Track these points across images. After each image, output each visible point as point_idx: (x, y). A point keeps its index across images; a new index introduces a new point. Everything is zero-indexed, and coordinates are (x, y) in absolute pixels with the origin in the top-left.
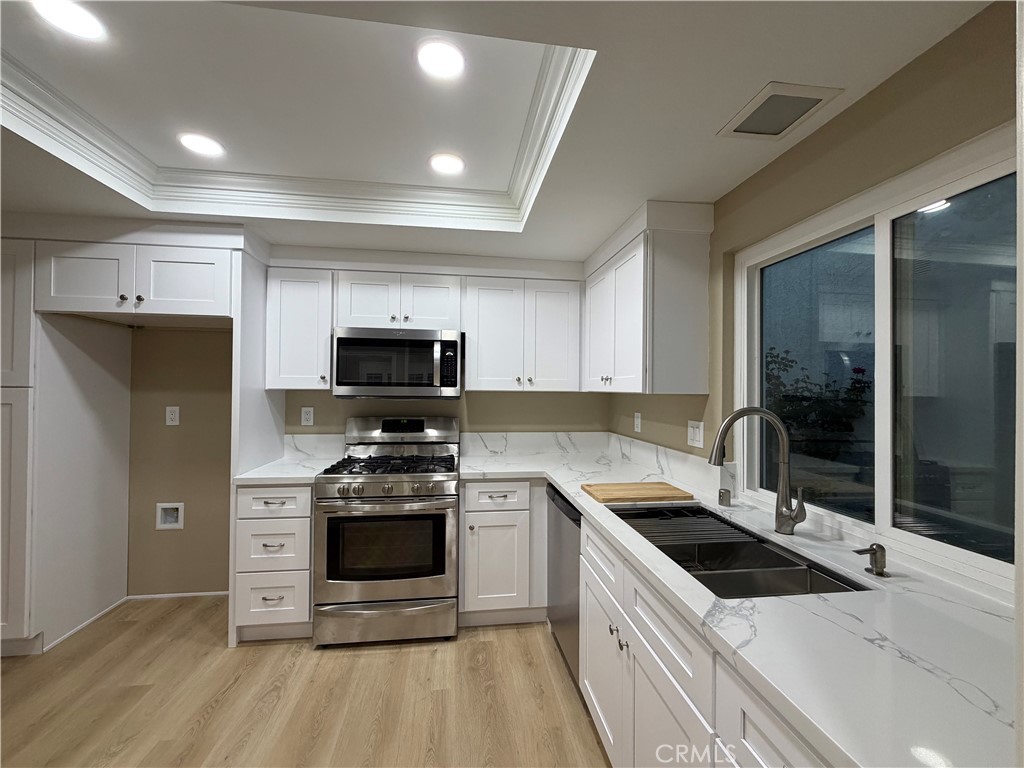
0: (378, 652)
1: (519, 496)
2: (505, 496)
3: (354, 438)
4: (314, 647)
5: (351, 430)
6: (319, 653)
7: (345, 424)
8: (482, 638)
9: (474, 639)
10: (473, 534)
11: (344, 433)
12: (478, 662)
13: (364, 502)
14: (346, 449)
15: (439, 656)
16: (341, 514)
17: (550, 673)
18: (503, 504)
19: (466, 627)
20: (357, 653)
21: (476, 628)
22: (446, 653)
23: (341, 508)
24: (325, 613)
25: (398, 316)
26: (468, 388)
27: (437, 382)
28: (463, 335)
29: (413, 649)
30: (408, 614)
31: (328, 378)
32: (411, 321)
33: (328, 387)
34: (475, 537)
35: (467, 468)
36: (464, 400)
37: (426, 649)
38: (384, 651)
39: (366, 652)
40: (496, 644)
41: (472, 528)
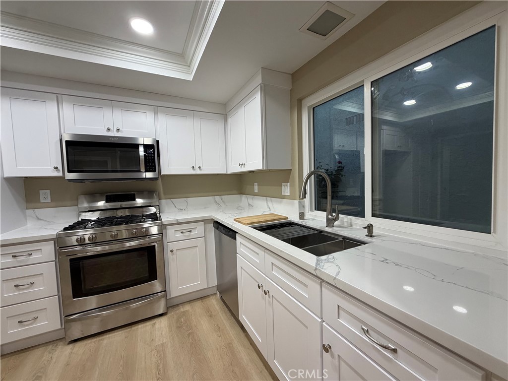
0: (116, 334)
1: (199, 230)
2: (190, 231)
3: (86, 208)
4: (67, 343)
5: (83, 203)
6: (71, 346)
7: (77, 199)
8: (182, 310)
9: (177, 311)
10: (173, 255)
11: (77, 206)
12: (182, 322)
13: (96, 246)
14: (79, 215)
15: (157, 326)
16: (80, 255)
17: (222, 318)
18: (189, 236)
19: (172, 306)
20: (101, 338)
21: (178, 305)
22: (162, 323)
23: (79, 251)
24: (73, 320)
25: (112, 128)
26: (163, 173)
27: (143, 169)
28: (158, 142)
29: (140, 327)
30: (135, 307)
31: (60, 168)
32: (122, 132)
33: (61, 174)
34: (174, 256)
35: (165, 218)
36: (160, 181)
37: (149, 324)
38: (120, 332)
39: (107, 336)
40: (191, 311)
41: (172, 251)
